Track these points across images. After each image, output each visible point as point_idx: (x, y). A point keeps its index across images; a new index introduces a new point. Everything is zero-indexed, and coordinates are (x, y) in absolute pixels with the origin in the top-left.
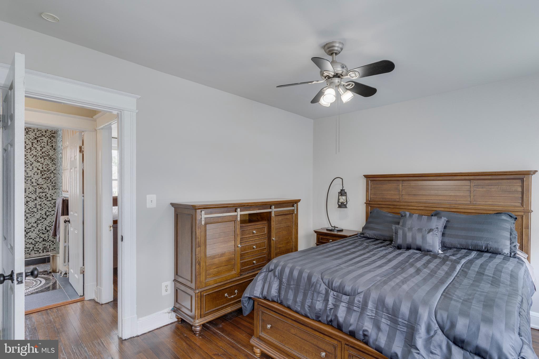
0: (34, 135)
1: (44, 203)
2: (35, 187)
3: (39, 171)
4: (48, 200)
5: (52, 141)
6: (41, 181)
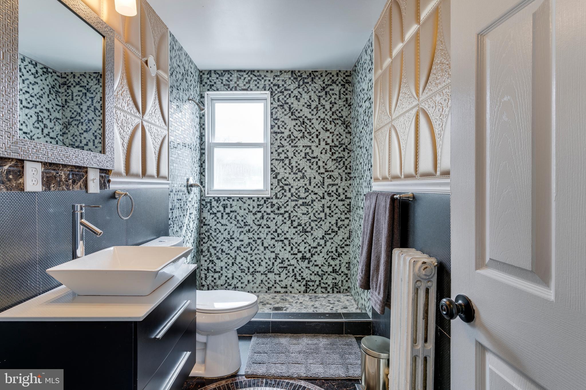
0: (321, 83)
1: (335, 205)
2: (323, 176)
3: (328, 147)
4: (339, 198)
5: (346, 90)
6: (331, 165)
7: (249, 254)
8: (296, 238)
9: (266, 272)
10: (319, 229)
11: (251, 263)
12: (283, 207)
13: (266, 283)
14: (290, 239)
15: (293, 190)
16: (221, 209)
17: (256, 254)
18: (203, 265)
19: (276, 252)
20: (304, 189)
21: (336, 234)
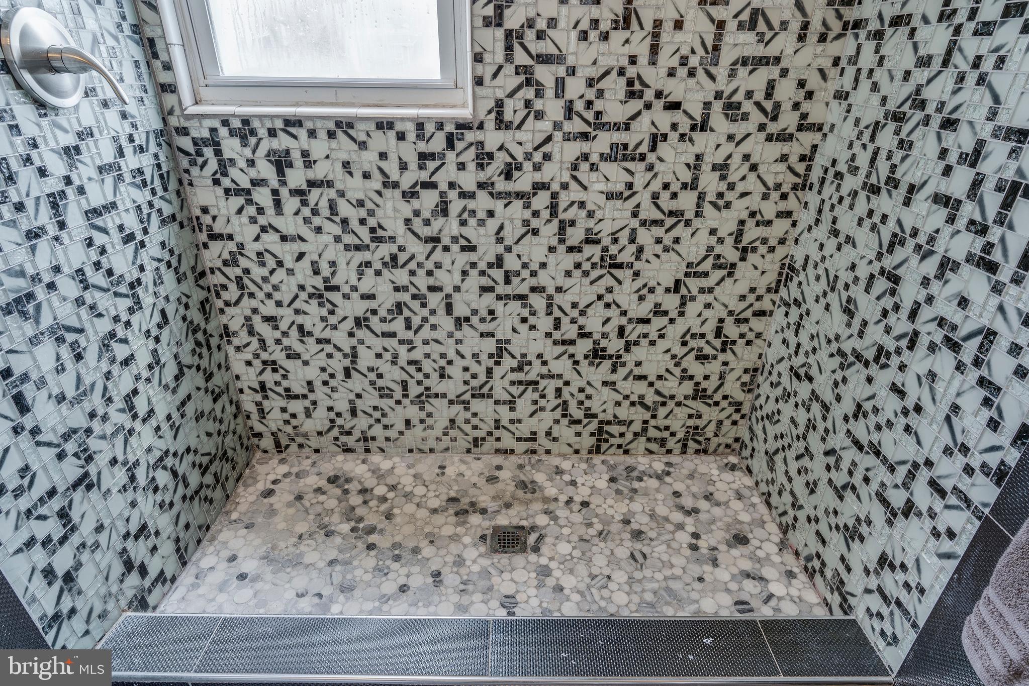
4: (772, 128)
7: (402, 342)
8: (576, 289)
9: (467, 396)
10: (664, 256)
11: (412, 369)
12: (528, 166)
13: (467, 428)
14: (551, 290)
15: (575, 88)
16: (266, 170)
17: (426, 342)
18: (243, 378)
19: (499, 336)
20: (622, 81)
21: (730, 274)
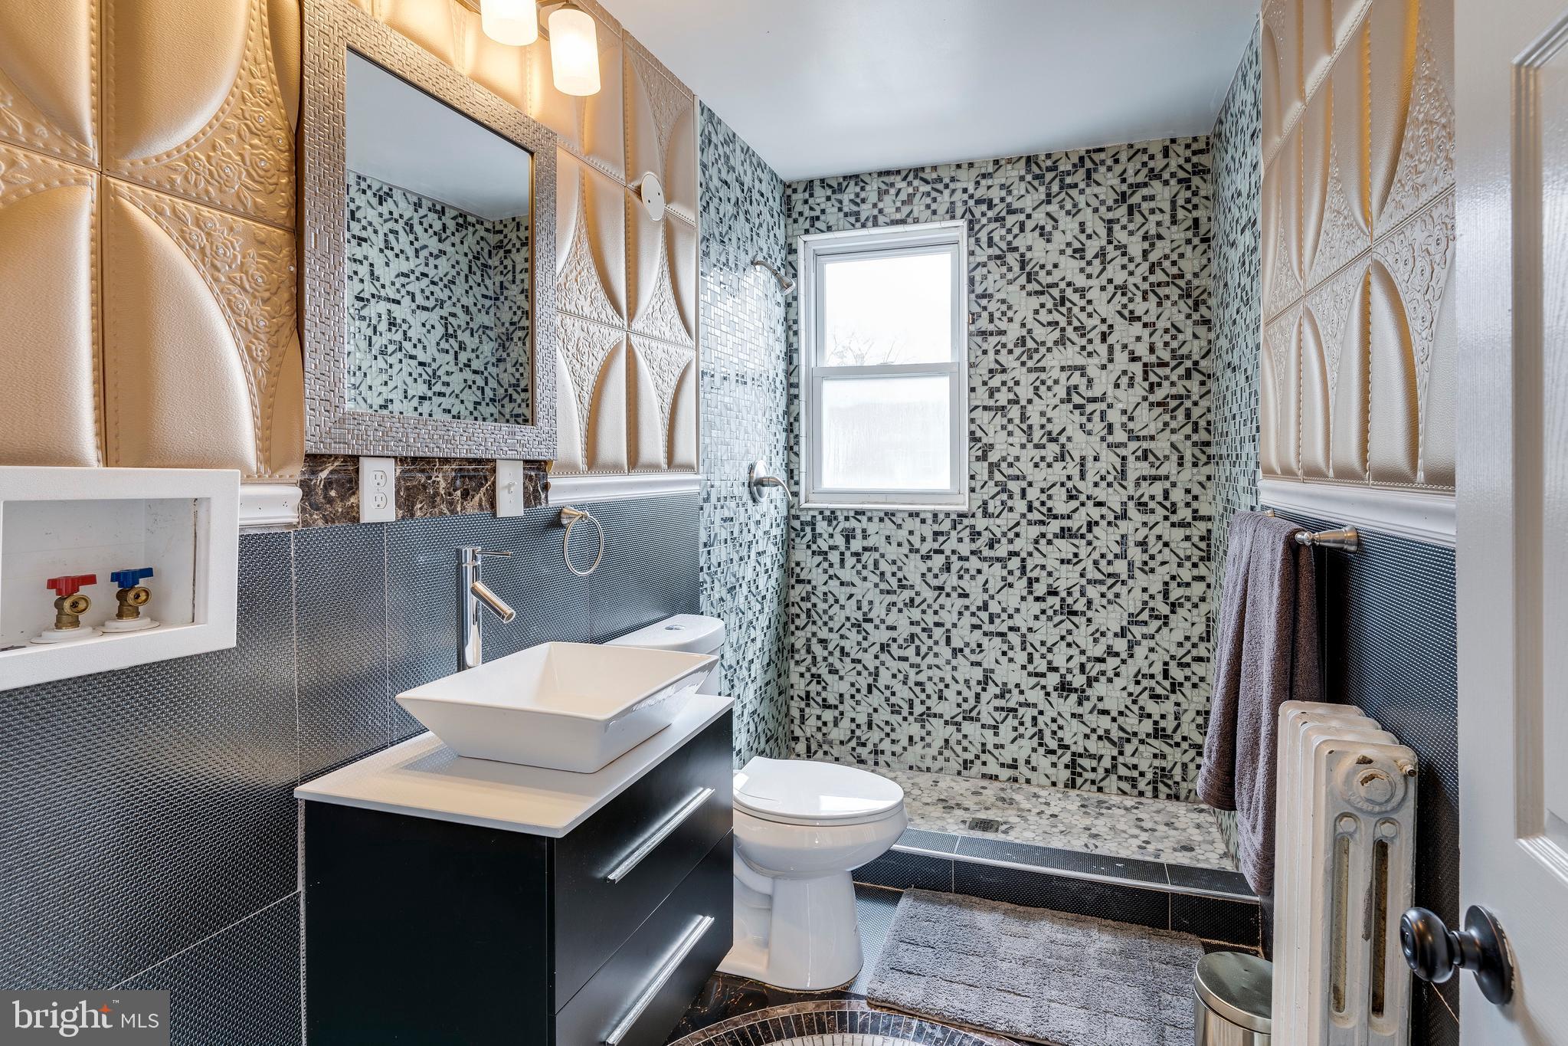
0: (1116, 182)
1: (1159, 537)
2: (1122, 451)
3: (1137, 368)
4: (1174, 518)
5: (1195, 194)
6: (1146, 420)
7: (912, 666)
8: (1043, 630)
9: (959, 719)
10: (1110, 607)
11: (917, 690)
12: (1004, 541)
13: (959, 749)
14: (1024, 630)
15: (1033, 494)
16: (839, 541)
17: (930, 667)
18: (796, 687)
19: (985, 665)
20: (1064, 490)
21: (1166, 624)
